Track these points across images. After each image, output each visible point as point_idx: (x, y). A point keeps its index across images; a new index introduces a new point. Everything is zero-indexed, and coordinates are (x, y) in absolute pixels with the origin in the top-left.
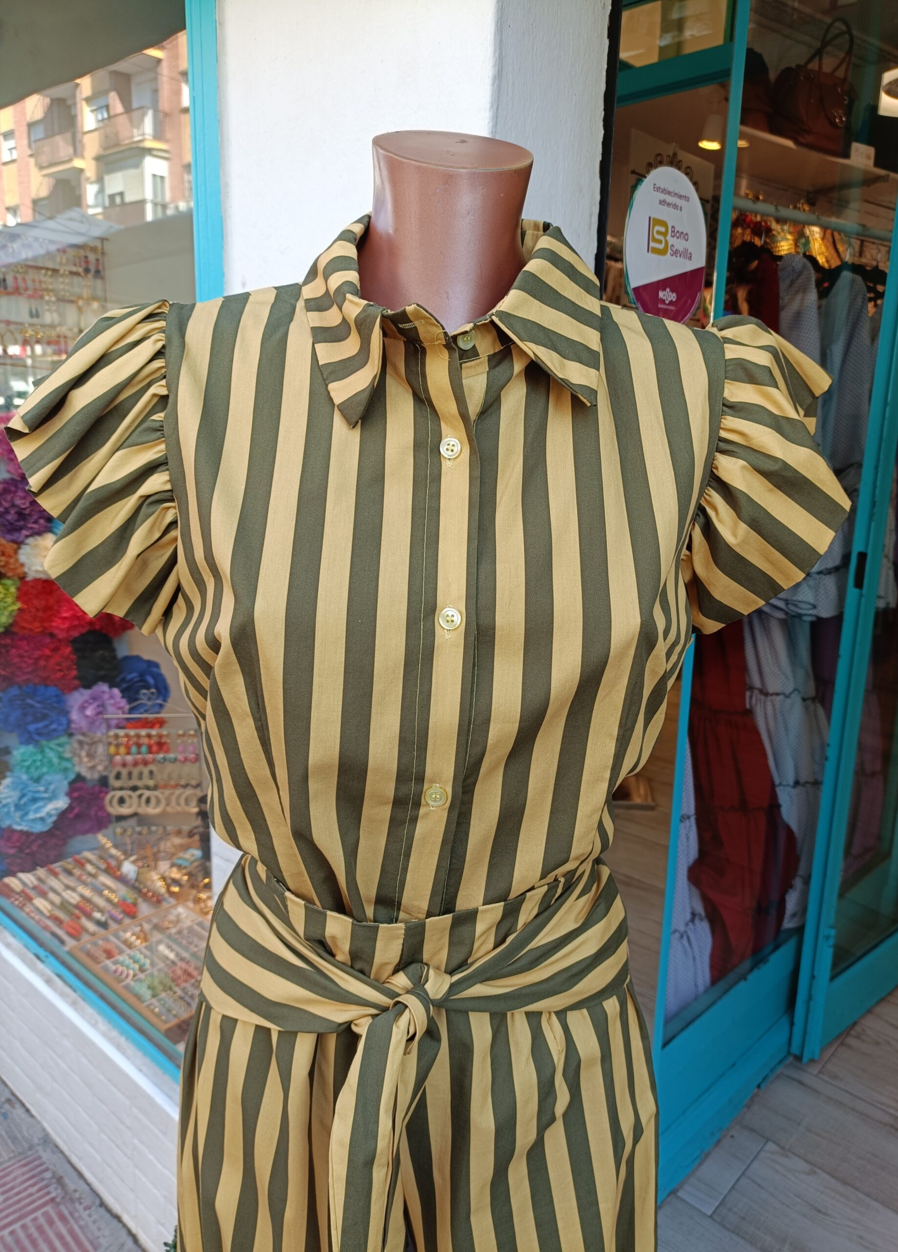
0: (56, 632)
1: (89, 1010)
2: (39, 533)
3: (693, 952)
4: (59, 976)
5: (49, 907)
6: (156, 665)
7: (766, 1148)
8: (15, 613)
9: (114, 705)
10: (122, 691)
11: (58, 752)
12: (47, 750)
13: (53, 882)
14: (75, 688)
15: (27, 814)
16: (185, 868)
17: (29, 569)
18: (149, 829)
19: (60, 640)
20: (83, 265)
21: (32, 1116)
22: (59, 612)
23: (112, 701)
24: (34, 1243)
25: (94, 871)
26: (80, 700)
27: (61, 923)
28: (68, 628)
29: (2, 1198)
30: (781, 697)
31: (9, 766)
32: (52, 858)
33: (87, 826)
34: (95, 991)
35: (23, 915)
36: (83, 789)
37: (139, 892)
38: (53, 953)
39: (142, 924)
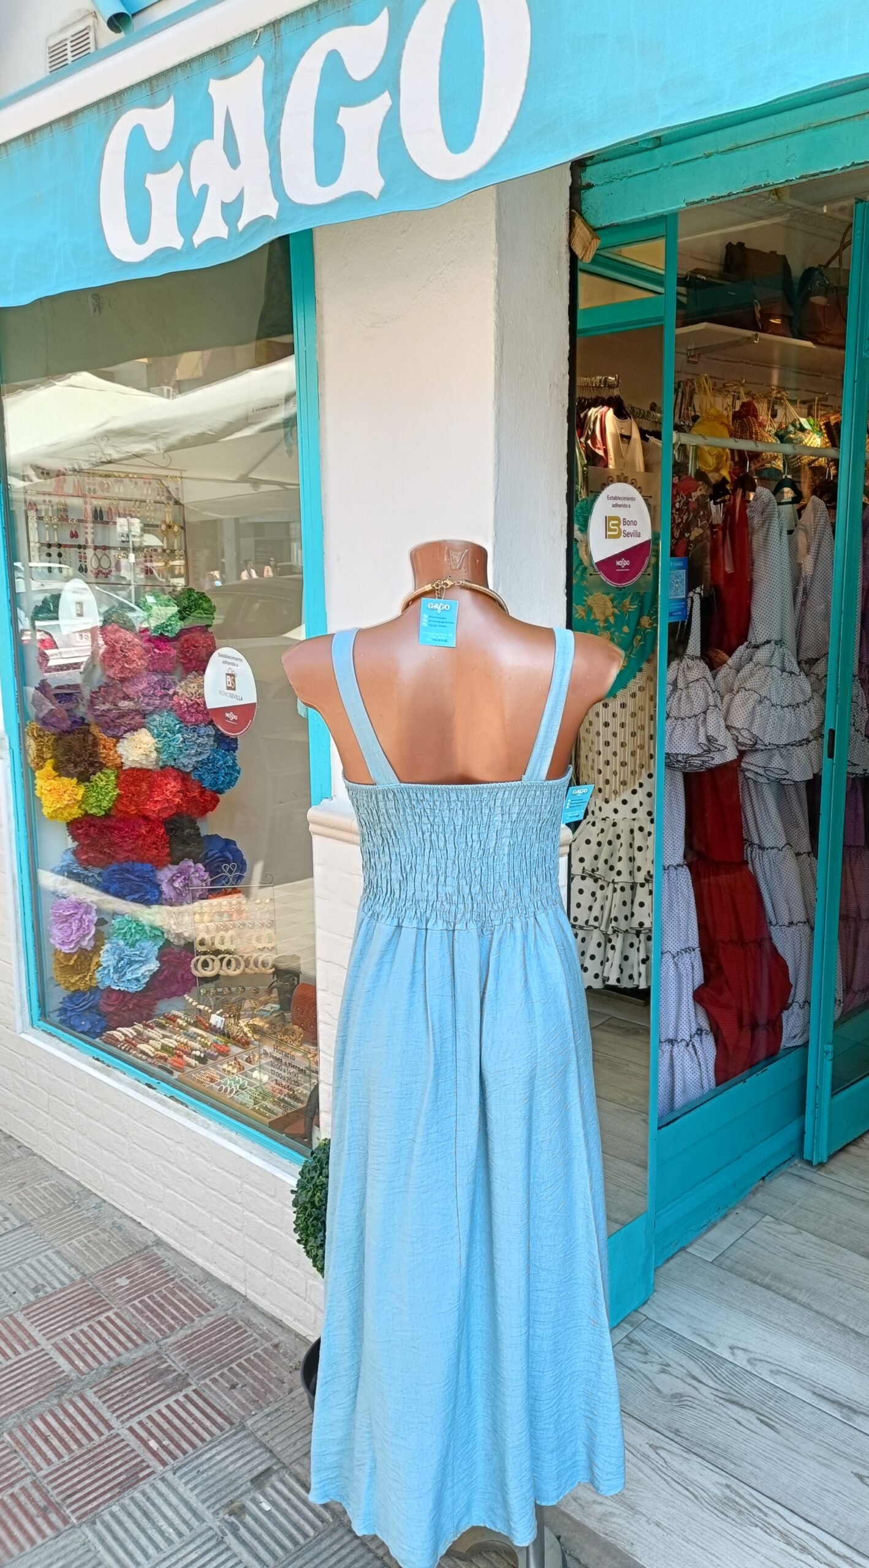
0: (149, 813)
1: (201, 1118)
2: (135, 729)
3: (698, 1057)
4: (170, 1097)
5: (153, 1050)
6: (234, 843)
7: (764, 1219)
8: (114, 798)
9: (198, 878)
10: (204, 866)
13: (151, 1033)
14: (165, 865)
15: (123, 976)
16: (266, 1018)
17: (127, 759)
18: (230, 989)
19: (153, 822)
20: (166, 494)
22: (151, 796)
23: (197, 875)
24: (161, 1306)
25: (185, 1024)
26: (170, 875)
27: (166, 1060)
28: (159, 810)
29: (128, 1281)
30: (775, 851)
31: (105, 935)
32: (145, 1015)
33: (173, 988)
34: (206, 1103)
35: (130, 1056)
36: (171, 953)
37: (229, 1037)
38: (164, 1080)
39: (235, 1059)
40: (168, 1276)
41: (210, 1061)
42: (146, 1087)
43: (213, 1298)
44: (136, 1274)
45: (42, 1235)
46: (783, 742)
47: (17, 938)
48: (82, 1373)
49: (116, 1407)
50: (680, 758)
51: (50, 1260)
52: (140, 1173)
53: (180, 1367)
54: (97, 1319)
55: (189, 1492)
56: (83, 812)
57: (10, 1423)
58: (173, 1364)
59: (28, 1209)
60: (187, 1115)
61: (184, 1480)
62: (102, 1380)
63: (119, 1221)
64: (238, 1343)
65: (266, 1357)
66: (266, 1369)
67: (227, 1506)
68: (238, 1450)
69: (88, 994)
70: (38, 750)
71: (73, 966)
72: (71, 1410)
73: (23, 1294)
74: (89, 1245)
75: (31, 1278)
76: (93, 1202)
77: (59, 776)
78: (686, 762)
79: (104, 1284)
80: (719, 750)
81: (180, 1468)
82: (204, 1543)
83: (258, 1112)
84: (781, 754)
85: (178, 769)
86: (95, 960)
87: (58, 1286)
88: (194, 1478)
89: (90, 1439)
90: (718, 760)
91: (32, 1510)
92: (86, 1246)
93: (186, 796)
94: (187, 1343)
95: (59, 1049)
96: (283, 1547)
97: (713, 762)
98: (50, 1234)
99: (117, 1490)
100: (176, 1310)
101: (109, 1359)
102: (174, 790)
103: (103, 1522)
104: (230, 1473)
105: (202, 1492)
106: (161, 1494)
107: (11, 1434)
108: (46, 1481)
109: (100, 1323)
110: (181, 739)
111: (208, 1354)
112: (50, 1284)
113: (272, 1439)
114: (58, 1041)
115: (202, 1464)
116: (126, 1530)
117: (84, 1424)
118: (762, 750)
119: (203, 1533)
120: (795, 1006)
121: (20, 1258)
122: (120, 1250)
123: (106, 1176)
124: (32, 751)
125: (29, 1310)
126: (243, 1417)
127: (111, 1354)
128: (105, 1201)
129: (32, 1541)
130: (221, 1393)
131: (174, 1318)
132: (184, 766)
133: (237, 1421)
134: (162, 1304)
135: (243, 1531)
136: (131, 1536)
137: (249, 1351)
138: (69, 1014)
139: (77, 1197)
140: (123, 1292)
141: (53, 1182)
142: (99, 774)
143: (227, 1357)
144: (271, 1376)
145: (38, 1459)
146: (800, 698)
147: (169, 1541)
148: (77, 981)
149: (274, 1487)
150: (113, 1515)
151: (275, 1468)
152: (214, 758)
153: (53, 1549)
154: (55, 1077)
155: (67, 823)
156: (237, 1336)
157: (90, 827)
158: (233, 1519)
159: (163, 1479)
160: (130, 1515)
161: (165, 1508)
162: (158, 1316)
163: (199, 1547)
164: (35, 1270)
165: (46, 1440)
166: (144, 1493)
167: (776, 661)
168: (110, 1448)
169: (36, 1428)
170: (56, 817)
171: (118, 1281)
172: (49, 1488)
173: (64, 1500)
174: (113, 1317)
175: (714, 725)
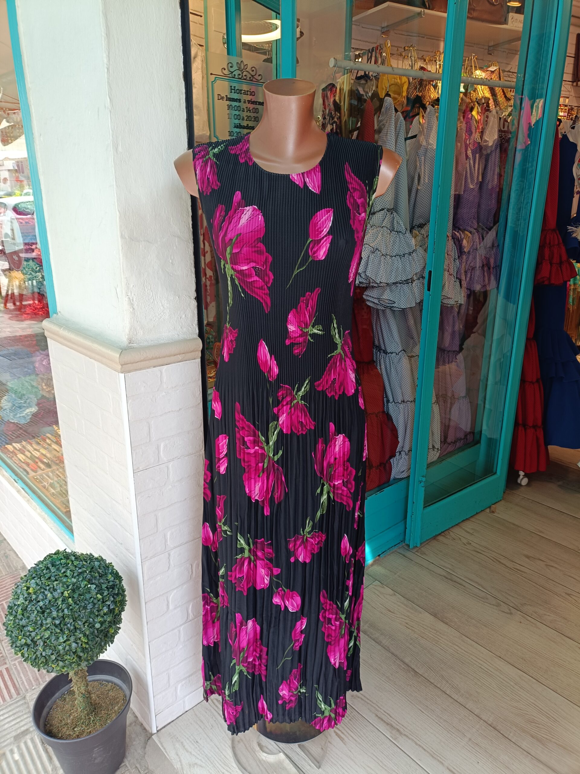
1: (34, 504)
4: (23, 488)
11: (30, 383)
13: (29, 447)
15: (16, 414)
21: (19, 558)
27: (29, 464)
30: (395, 354)
35: (11, 462)
36: (44, 402)
46: (392, 280)
68: (15, 714)
84: (391, 290)
118: (377, 287)
120: (403, 453)
133: (22, 692)
167: (387, 223)
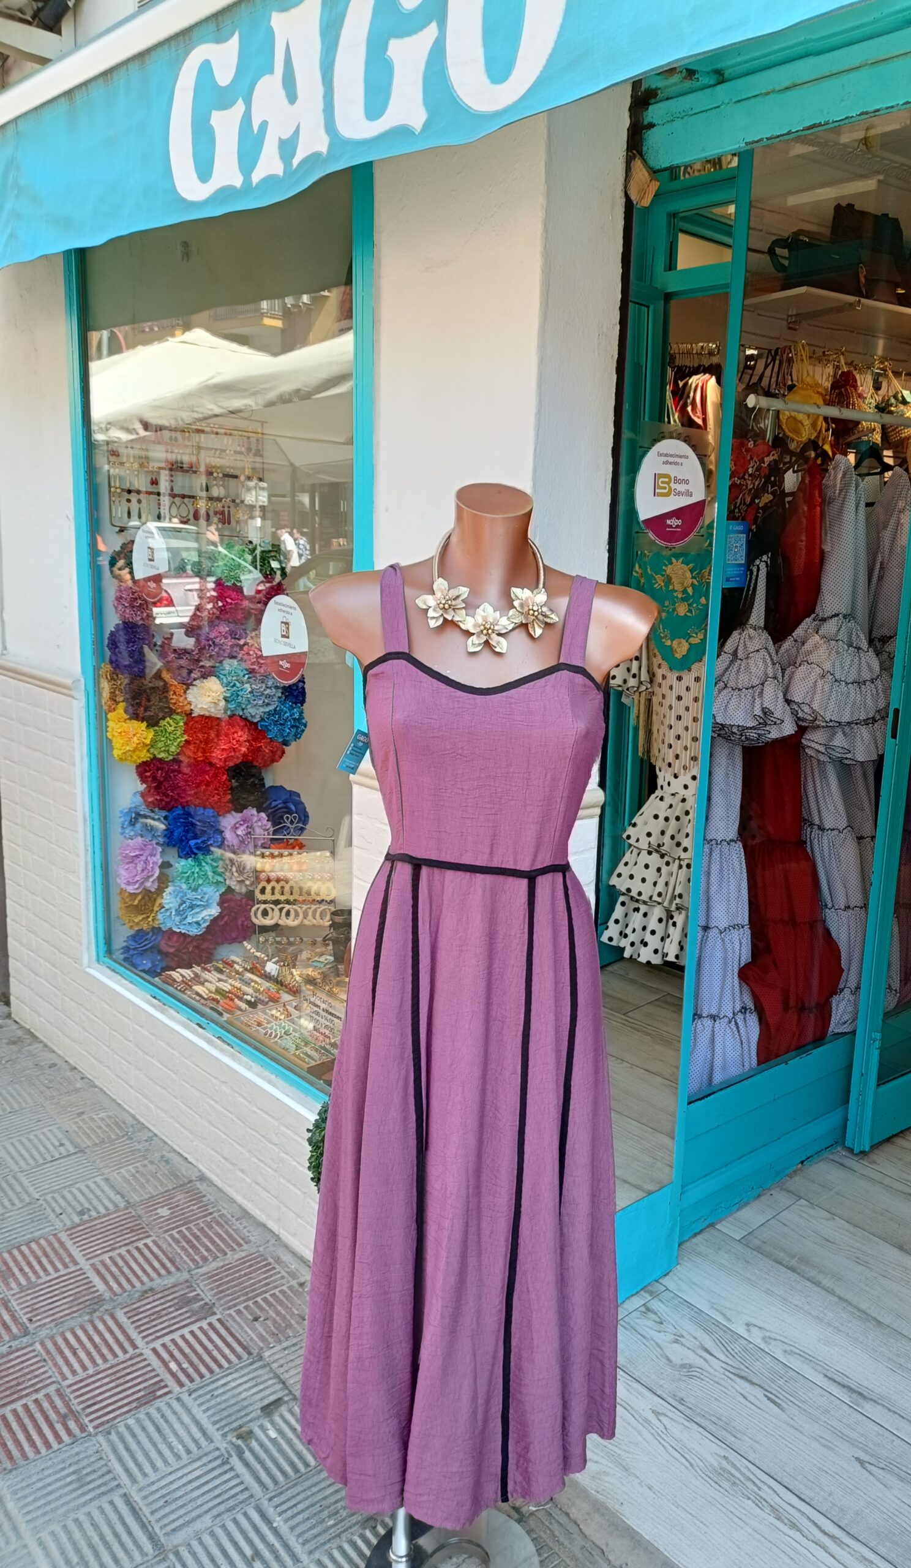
0: (215, 761)
1: (245, 1059)
2: (204, 676)
3: (739, 1035)
4: (220, 1037)
5: (207, 992)
6: (298, 795)
7: (799, 1203)
8: (182, 744)
9: (261, 827)
10: (268, 816)
11: (212, 866)
12: (204, 864)
14: (229, 812)
16: (320, 968)
17: (196, 706)
18: (288, 939)
19: (217, 768)
22: (217, 744)
23: (260, 824)
24: (197, 1238)
25: (241, 970)
26: (233, 822)
27: (218, 1002)
28: (225, 759)
29: (169, 1212)
30: (836, 832)
31: (170, 879)
32: (204, 959)
33: (234, 935)
34: (250, 1045)
35: (185, 997)
36: (231, 900)
37: (282, 985)
38: (213, 1021)
39: (284, 1006)
40: (207, 1210)
41: (260, 1006)
42: (197, 1027)
43: (247, 1234)
44: (178, 1206)
45: (94, 1162)
46: (846, 718)
47: (87, 876)
48: (115, 1294)
49: (142, 1328)
50: (735, 730)
51: (98, 1186)
52: (187, 1109)
53: (208, 1296)
54: (135, 1245)
55: (201, 1413)
56: (152, 756)
57: (43, 1333)
58: (201, 1293)
59: (83, 1137)
60: (232, 1057)
61: (198, 1402)
62: (133, 1301)
63: (168, 1155)
64: (266, 1278)
65: (292, 1295)
66: (290, 1306)
67: (235, 1429)
68: (252, 1379)
69: (151, 934)
70: (111, 693)
71: (137, 906)
72: (101, 1327)
73: (69, 1215)
74: (137, 1175)
75: (79, 1202)
76: (144, 1135)
77: (130, 719)
78: (741, 735)
79: (146, 1213)
80: (775, 724)
81: (196, 1390)
82: (210, 1462)
83: (298, 1057)
84: (844, 733)
85: (246, 719)
86: (159, 901)
87: (103, 1211)
88: (208, 1401)
89: (115, 1356)
90: (774, 734)
91: (53, 1416)
92: (133, 1176)
93: (251, 745)
94: (217, 1274)
95: (120, 985)
96: (283, 1473)
97: (769, 736)
98: (102, 1162)
99: (134, 1405)
100: (211, 1242)
101: (142, 1283)
102: (241, 739)
103: (118, 1433)
104: (243, 1400)
105: (213, 1415)
106: (175, 1413)
107: (42, 1344)
108: (69, 1390)
109: (137, 1248)
110: (250, 689)
111: (236, 1286)
112: (95, 1208)
113: (287, 1371)
114: (120, 978)
115: (217, 1388)
116: (139, 1443)
117: (111, 1341)
118: (823, 727)
119: (210, 1452)
120: (847, 991)
121: (71, 1182)
122: (165, 1182)
123: (159, 1111)
124: (106, 694)
125: (73, 1231)
126: (262, 1349)
127: (145, 1278)
128: (156, 1135)
129: (48, 1445)
130: (243, 1324)
131: (208, 1250)
132: (252, 716)
133: (255, 1352)
134: (198, 1236)
135: (248, 1455)
136: (142, 1449)
137: (276, 1287)
138: (131, 952)
139: (131, 1129)
140: (163, 1222)
141: (110, 1114)
142: (168, 719)
143: (253, 1291)
144: (293, 1312)
145: (65, 1369)
146: (867, 675)
147: (178, 1457)
148: (141, 921)
149: (282, 1417)
150: (128, 1427)
151: (286, 1399)
152: (281, 710)
153: (68, 1454)
154: (116, 1013)
155: (138, 767)
156: (265, 1272)
157: (158, 769)
158: (239, 1442)
159: (178, 1399)
160: (144, 1429)
161: (177, 1426)
162: (193, 1247)
163: (204, 1465)
164: (83, 1194)
165: (75, 1354)
166: (159, 1410)
167: (843, 635)
168: (132, 1365)
169: (66, 1340)
170: (126, 759)
171: (159, 1211)
172: (72, 1396)
173: (84, 1409)
174: (151, 1244)
175: (772, 698)
